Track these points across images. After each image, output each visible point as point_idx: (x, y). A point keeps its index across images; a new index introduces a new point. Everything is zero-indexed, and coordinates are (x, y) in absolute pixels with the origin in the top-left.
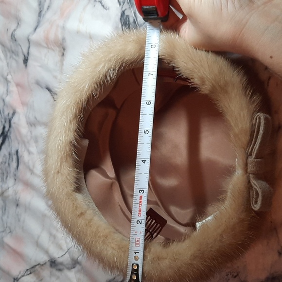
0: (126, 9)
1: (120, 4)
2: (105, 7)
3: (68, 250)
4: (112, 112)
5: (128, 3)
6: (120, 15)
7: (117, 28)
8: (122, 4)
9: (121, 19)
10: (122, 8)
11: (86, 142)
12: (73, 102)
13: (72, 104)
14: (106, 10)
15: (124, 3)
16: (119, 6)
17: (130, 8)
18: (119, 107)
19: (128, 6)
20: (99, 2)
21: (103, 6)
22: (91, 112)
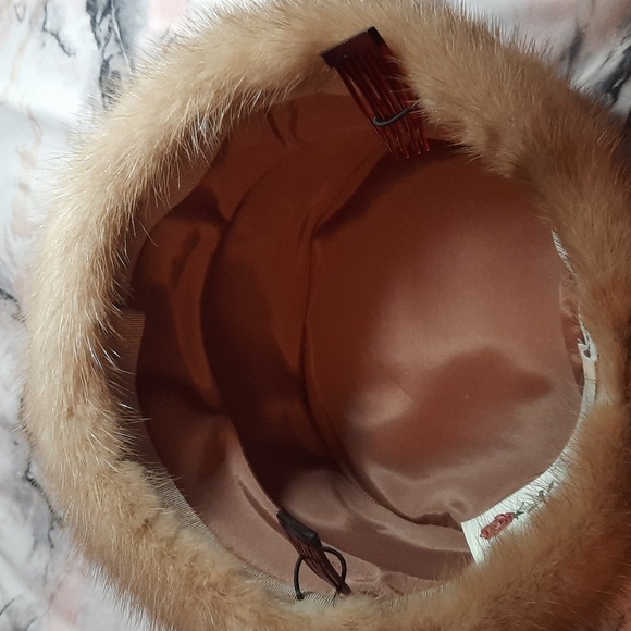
0: (111, 56)
1: (99, 43)
2: (66, 49)
3: (6, 606)
4: (209, 233)
5: (117, 41)
6: (98, 69)
7: (91, 101)
8: (103, 43)
9: (100, 80)
10: (104, 51)
11: (137, 323)
12: (98, 213)
13: (93, 220)
14: (69, 55)
15: (107, 40)
16: (96, 47)
17: (120, 53)
18: (228, 216)
19: (118, 50)
20: (53, 34)
21: (62, 46)
22: (147, 240)
